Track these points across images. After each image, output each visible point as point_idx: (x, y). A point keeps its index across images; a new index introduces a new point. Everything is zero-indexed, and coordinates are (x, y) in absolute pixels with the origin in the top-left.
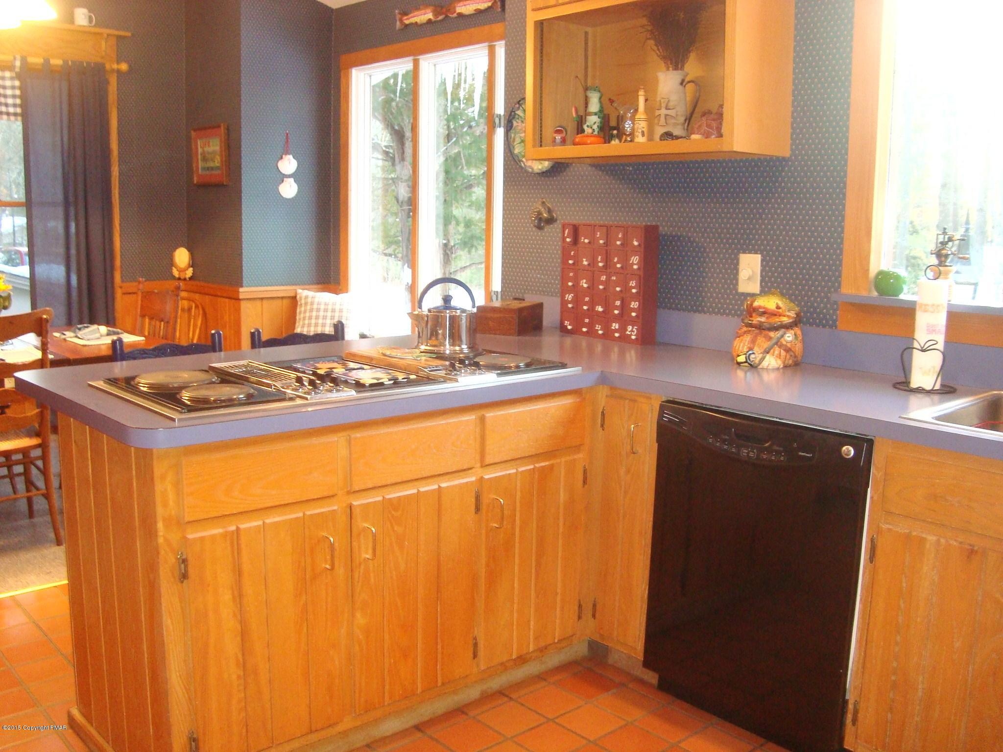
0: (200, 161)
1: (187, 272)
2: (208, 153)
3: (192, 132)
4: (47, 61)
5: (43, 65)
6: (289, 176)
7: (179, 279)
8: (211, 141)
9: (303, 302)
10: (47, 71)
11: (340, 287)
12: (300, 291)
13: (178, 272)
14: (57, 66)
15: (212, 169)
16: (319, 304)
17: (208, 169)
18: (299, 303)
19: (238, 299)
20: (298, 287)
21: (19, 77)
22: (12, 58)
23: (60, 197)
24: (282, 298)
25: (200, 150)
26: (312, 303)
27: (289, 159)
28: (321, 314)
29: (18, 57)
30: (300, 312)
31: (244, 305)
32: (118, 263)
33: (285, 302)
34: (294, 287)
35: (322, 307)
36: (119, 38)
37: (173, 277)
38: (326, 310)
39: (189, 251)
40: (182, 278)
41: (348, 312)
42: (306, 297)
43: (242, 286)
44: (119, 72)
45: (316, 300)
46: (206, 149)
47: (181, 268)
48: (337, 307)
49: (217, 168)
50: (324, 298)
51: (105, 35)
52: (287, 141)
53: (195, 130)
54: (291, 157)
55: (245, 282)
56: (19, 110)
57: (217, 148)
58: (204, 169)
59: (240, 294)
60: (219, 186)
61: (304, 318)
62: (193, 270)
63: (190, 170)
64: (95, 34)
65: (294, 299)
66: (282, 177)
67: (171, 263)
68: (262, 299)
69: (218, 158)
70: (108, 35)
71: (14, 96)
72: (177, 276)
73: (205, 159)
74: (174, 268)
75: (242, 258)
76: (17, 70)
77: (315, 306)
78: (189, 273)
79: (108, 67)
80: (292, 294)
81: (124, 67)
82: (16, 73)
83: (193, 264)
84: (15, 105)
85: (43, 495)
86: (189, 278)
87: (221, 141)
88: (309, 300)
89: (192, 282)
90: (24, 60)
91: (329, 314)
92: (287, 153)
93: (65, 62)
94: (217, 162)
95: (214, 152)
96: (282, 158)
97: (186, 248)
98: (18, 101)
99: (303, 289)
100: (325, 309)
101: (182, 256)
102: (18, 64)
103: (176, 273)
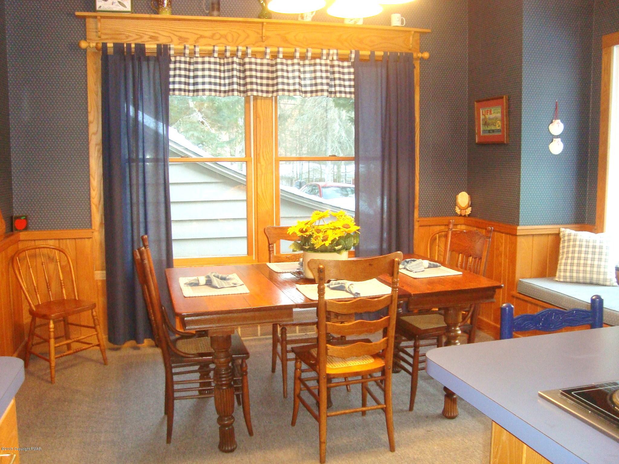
0: (481, 125)
1: (467, 210)
2: (490, 119)
3: (475, 103)
4: (373, 53)
5: (370, 56)
6: (557, 137)
7: (461, 215)
8: (493, 109)
9: (566, 238)
10: (372, 60)
11: (596, 228)
12: (562, 229)
13: (460, 210)
14: (379, 56)
15: (493, 131)
16: (581, 241)
17: (489, 131)
18: (562, 240)
19: (515, 235)
20: (561, 226)
21: (353, 65)
22: (349, 52)
23: (379, 153)
24: (548, 235)
25: (482, 117)
26: (575, 240)
27: (558, 123)
28: (583, 249)
29: (353, 51)
30: (563, 247)
31: (519, 239)
32: (417, 202)
33: (550, 238)
34: (558, 226)
35: (584, 244)
36: (422, 34)
37: (456, 214)
38: (587, 247)
39: (469, 194)
40: (463, 215)
41: (607, 249)
42: (569, 235)
43: (518, 225)
44: (422, 59)
45: (578, 238)
46: (487, 116)
47: (463, 208)
48: (598, 244)
49: (498, 131)
50: (584, 236)
51: (413, 32)
52: (556, 109)
53: (477, 102)
54: (559, 121)
55: (521, 222)
56: (352, 90)
57: (499, 115)
58: (484, 131)
59: (518, 231)
60: (498, 144)
61: (568, 252)
62: (472, 209)
63: (472, 132)
64: (406, 31)
65: (557, 237)
66: (552, 138)
67: (455, 203)
68: (533, 235)
69: (499, 123)
70: (415, 32)
71: (350, 80)
72: (459, 213)
73: (486, 124)
74: (456, 207)
75: (519, 202)
76: (352, 60)
77: (578, 243)
78: (469, 211)
79: (415, 55)
80: (557, 232)
81: (426, 55)
82: (352, 63)
83: (472, 205)
84: (350, 86)
85: (382, 409)
86: (468, 215)
87: (502, 109)
88: (572, 237)
89: (469, 218)
90: (357, 53)
91: (590, 250)
92: (556, 118)
93: (385, 53)
94: (498, 126)
95: (496, 118)
96: (552, 122)
97: (467, 192)
98: (352, 83)
99: (565, 228)
100: (586, 245)
101: (463, 199)
102: (353, 56)
103: (458, 211)
